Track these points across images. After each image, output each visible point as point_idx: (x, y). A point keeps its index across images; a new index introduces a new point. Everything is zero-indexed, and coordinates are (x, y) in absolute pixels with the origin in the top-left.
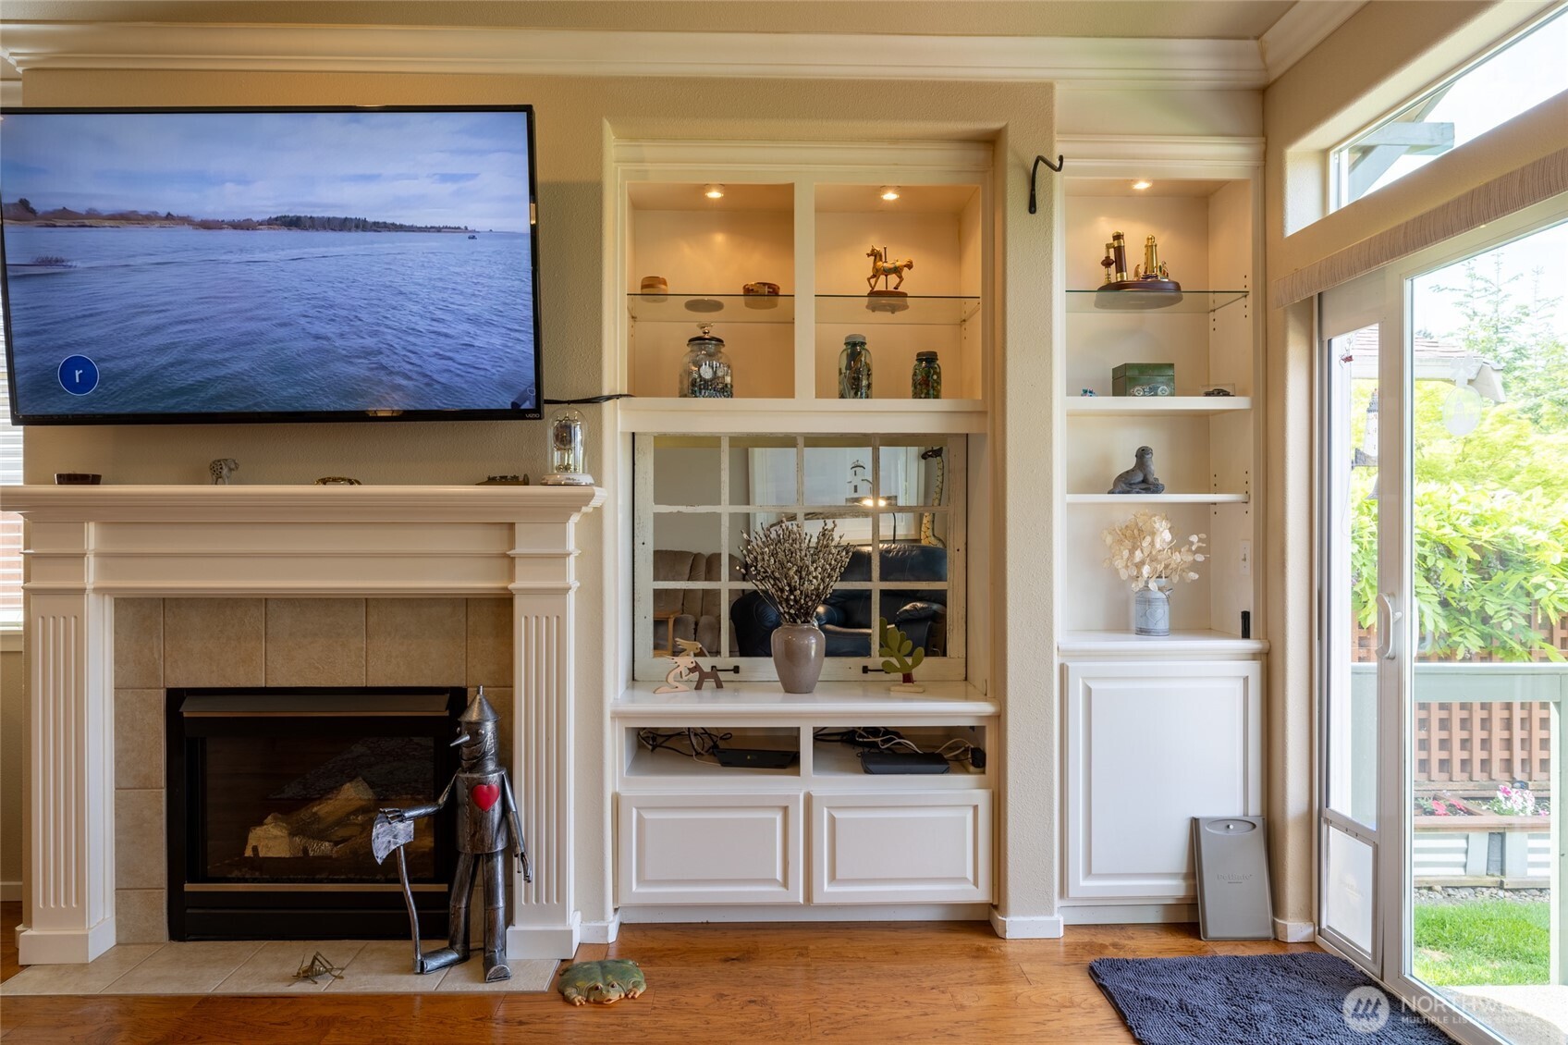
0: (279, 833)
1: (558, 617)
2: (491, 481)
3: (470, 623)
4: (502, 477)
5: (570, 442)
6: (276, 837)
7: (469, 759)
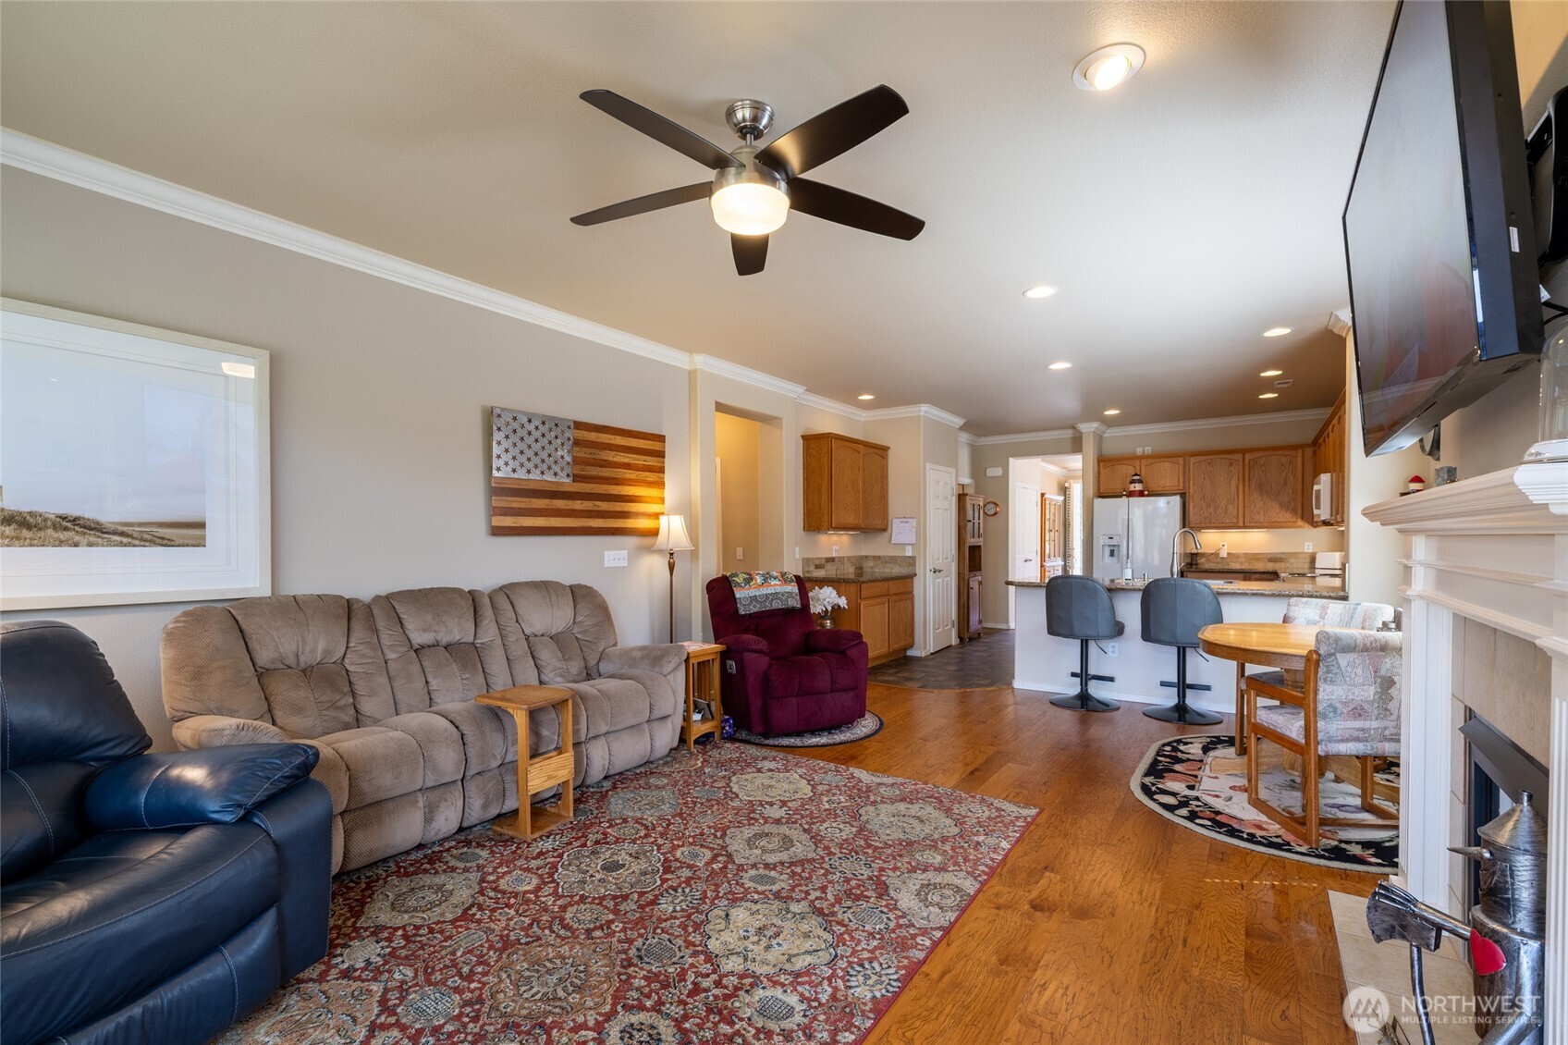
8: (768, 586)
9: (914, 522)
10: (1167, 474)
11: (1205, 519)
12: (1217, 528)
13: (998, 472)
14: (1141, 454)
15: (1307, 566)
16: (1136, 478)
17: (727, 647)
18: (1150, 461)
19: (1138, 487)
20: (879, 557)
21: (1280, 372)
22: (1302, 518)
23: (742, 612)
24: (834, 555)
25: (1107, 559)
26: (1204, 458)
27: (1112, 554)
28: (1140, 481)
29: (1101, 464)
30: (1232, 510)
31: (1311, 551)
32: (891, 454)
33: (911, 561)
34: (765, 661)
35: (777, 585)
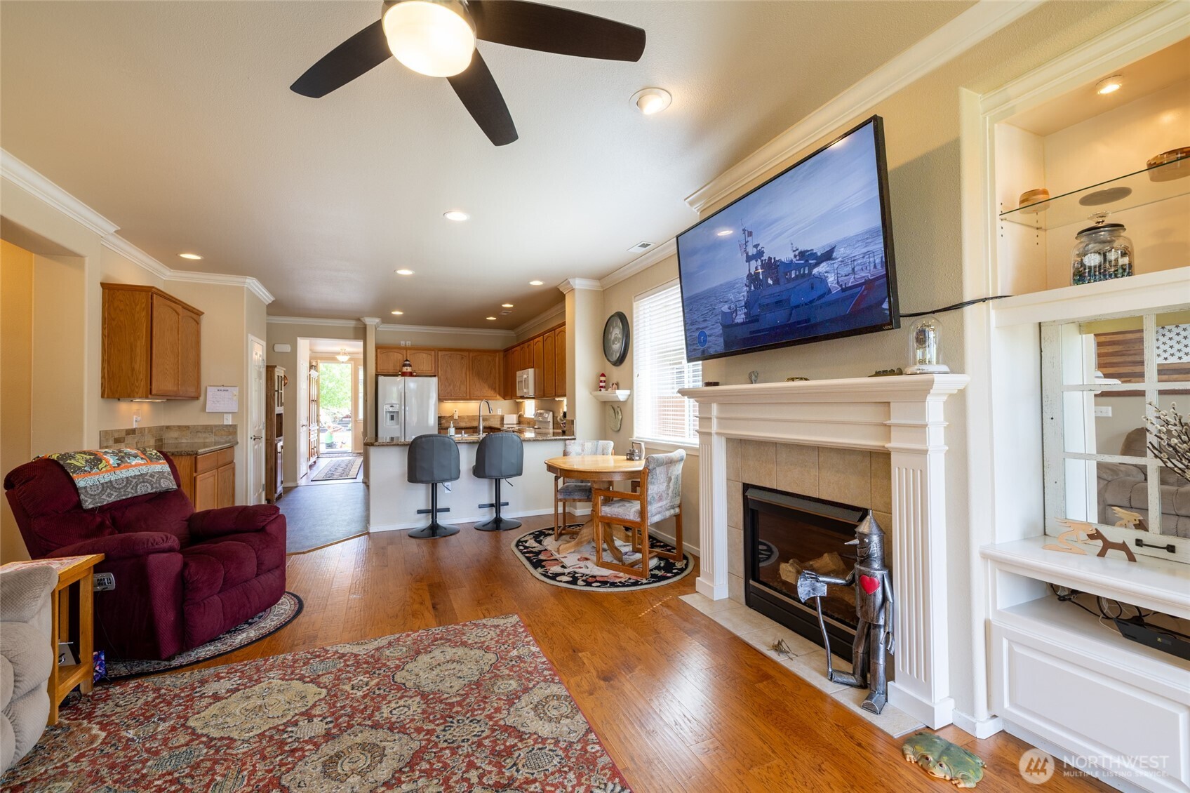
0: (792, 570)
1: (921, 471)
2: (878, 374)
3: (873, 468)
4: (884, 371)
5: (925, 341)
6: (790, 571)
7: (861, 557)
8: (128, 467)
9: (235, 391)
10: (424, 361)
11: (448, 393)
12: (451, 400)
13: (287, 348)
14: (404, 345)
15: (499, 423)
16: (407, 363)
17: (106, 556)
18: (413, 352)
19: (409, 369)
20: (188, 427)
21: (512, 306)
22: (499, 395)
23: (88, 504)
24: (135, 426)
25: (389, 422)
26: (447, 353)
27: (392, 418)
28: (410, 366)
29: (379, 350)
30: (463, 389)
31: (501, 414)
32: (204, 321)
33: (232, 430)
34: (177, 559)
35: (141, 465)
